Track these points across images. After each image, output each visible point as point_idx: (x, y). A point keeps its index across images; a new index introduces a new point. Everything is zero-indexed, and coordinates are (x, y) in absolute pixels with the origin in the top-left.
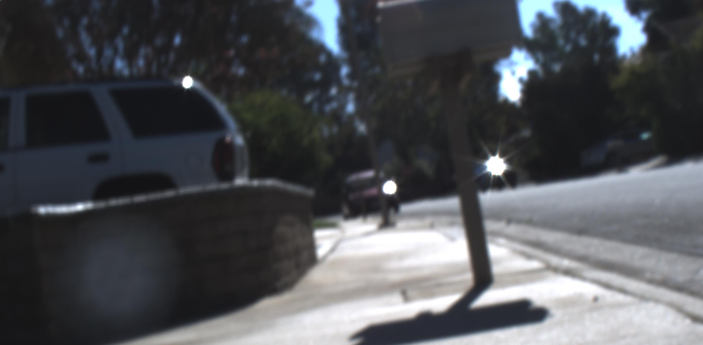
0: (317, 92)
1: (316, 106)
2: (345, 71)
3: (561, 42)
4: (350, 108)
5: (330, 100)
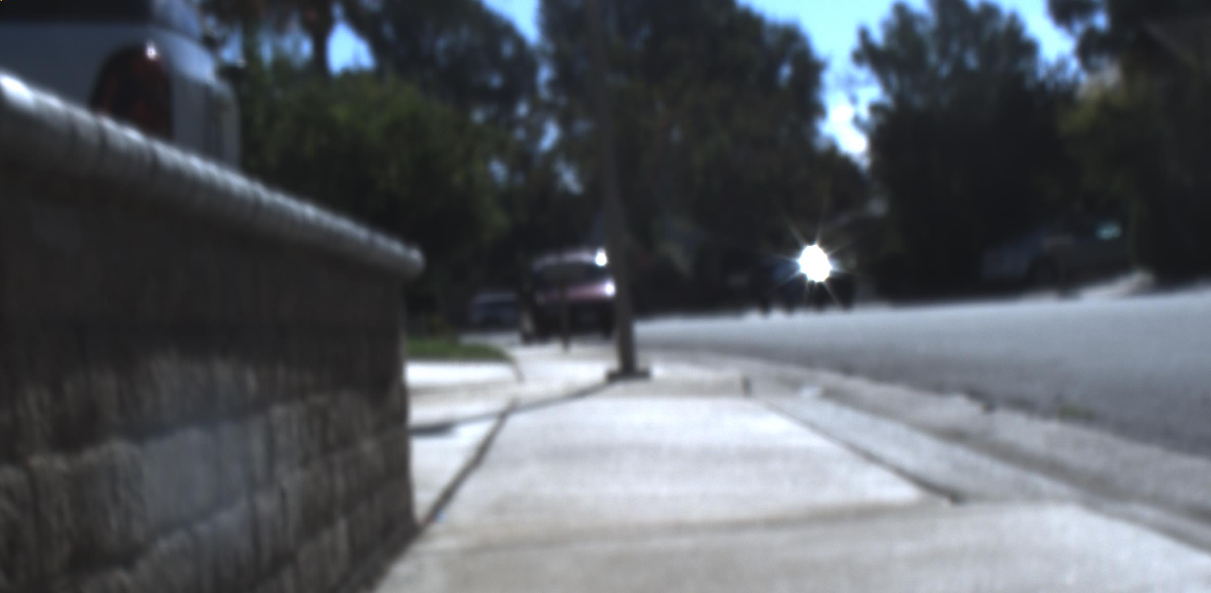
0: (492, 110)
2: (545, 74)
3: (933, 58)
5: (515, 123)
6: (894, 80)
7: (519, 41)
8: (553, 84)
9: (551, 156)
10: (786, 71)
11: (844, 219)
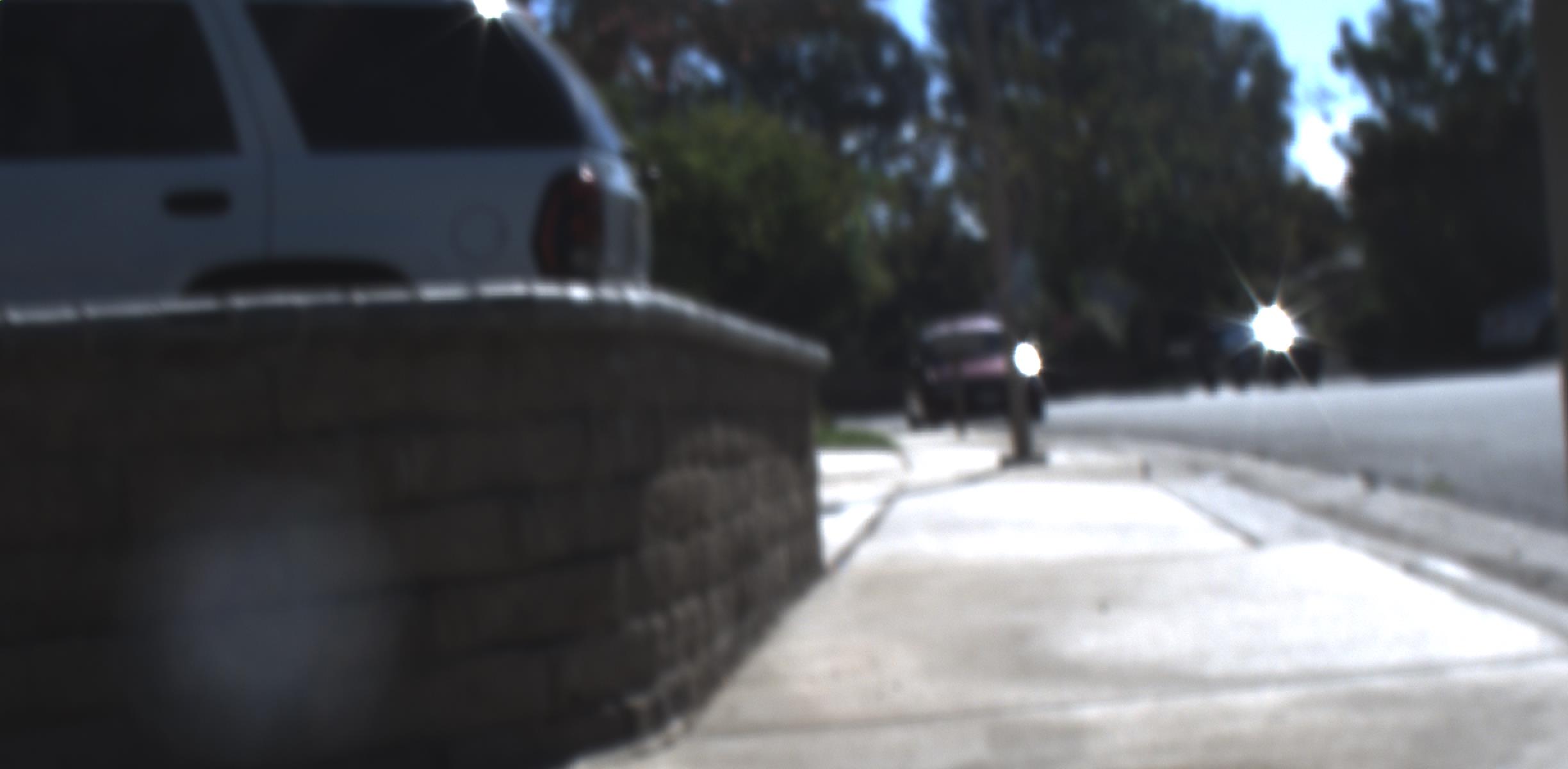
0: (871, 133)
1: (865, 163)
2: (937, 87)
3: (1436, 59)
4: (944, 170)
5: (898, 150)
6: (1386, 88)
7: (904, 45)
8: (948, 102)
9: (945, 193)
10: (1245, 80)
11: (1312, 272)
